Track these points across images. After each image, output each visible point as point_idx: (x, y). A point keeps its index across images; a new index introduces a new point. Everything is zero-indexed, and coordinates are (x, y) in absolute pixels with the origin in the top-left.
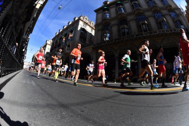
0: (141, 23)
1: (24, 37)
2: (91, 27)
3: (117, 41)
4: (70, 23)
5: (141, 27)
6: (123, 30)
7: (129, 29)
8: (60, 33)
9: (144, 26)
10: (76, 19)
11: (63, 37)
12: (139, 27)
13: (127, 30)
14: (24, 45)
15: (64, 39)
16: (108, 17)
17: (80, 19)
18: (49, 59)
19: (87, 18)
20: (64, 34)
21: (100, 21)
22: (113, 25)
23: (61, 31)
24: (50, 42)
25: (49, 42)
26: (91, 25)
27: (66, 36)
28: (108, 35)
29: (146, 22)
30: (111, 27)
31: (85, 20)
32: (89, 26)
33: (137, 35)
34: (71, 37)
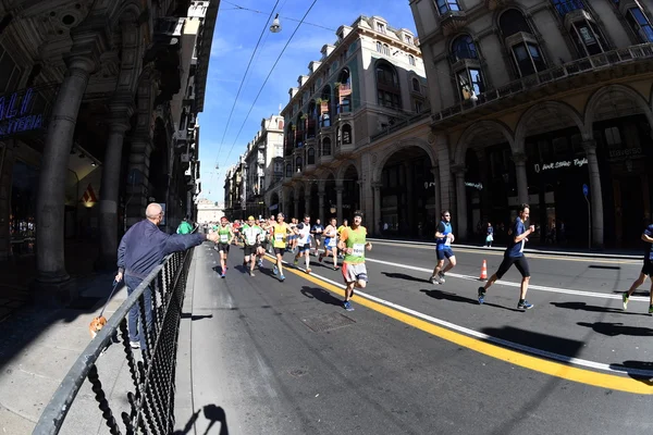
0: (571, 19)
1: (179, 134)
2: (405, 49)
3: (511, 94)
4: (330, 50)
5: (576, 37)
6: (521, 51)
7: (539, 44)
8: (303, 90)
9: (584, 31)
10: (347, 31)
11: (319, 100)
12: (569, 34)
13: (532, 52)
14: (186, 157)
15: (324, 109)
16: (454, 8)
17: (361, 31)
18: (287, 180)
19: (382, 20)
20: (318, 88)
21: (431, 26)
22: (481, 38)
23: (304, 81)
24: (275, 123)
25: (271, 125)
26: (405, 42)
27: (329, 93)
28: (474, 74)
29: (588, 17)
30: (477, 43)
31: (377, 31)
32: (399, 46)
33: (570, 70)
34: (347, 98)
